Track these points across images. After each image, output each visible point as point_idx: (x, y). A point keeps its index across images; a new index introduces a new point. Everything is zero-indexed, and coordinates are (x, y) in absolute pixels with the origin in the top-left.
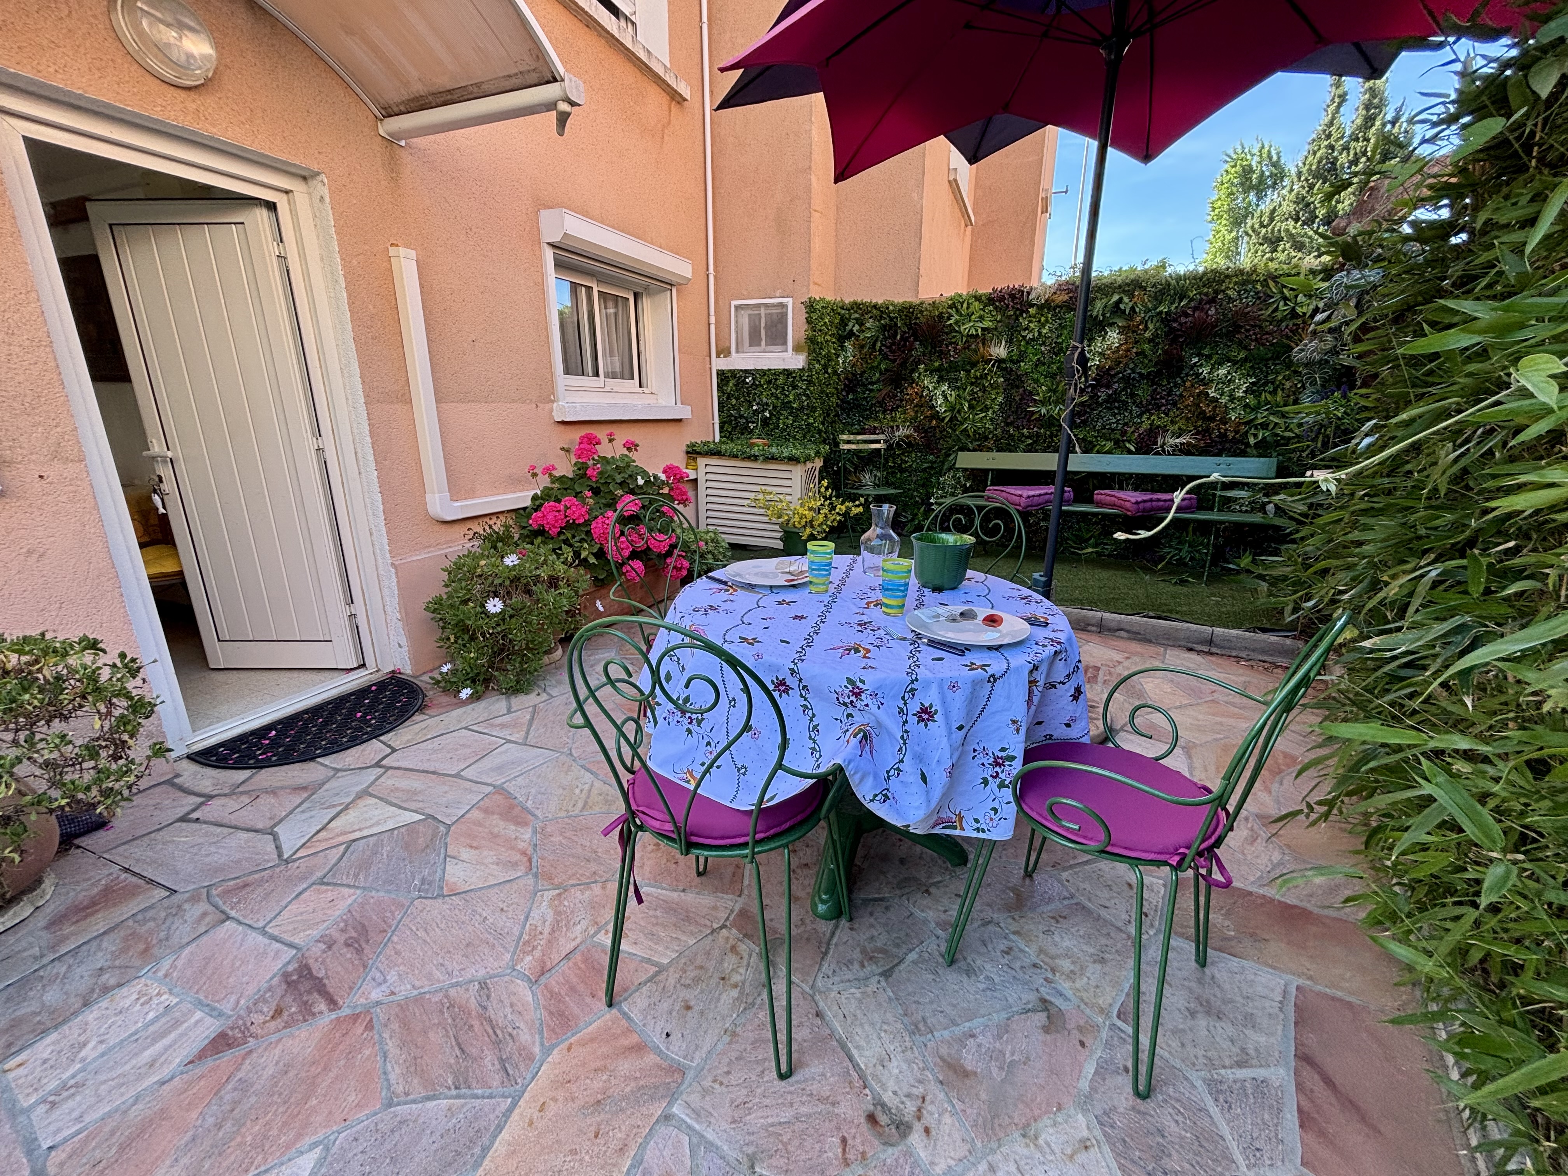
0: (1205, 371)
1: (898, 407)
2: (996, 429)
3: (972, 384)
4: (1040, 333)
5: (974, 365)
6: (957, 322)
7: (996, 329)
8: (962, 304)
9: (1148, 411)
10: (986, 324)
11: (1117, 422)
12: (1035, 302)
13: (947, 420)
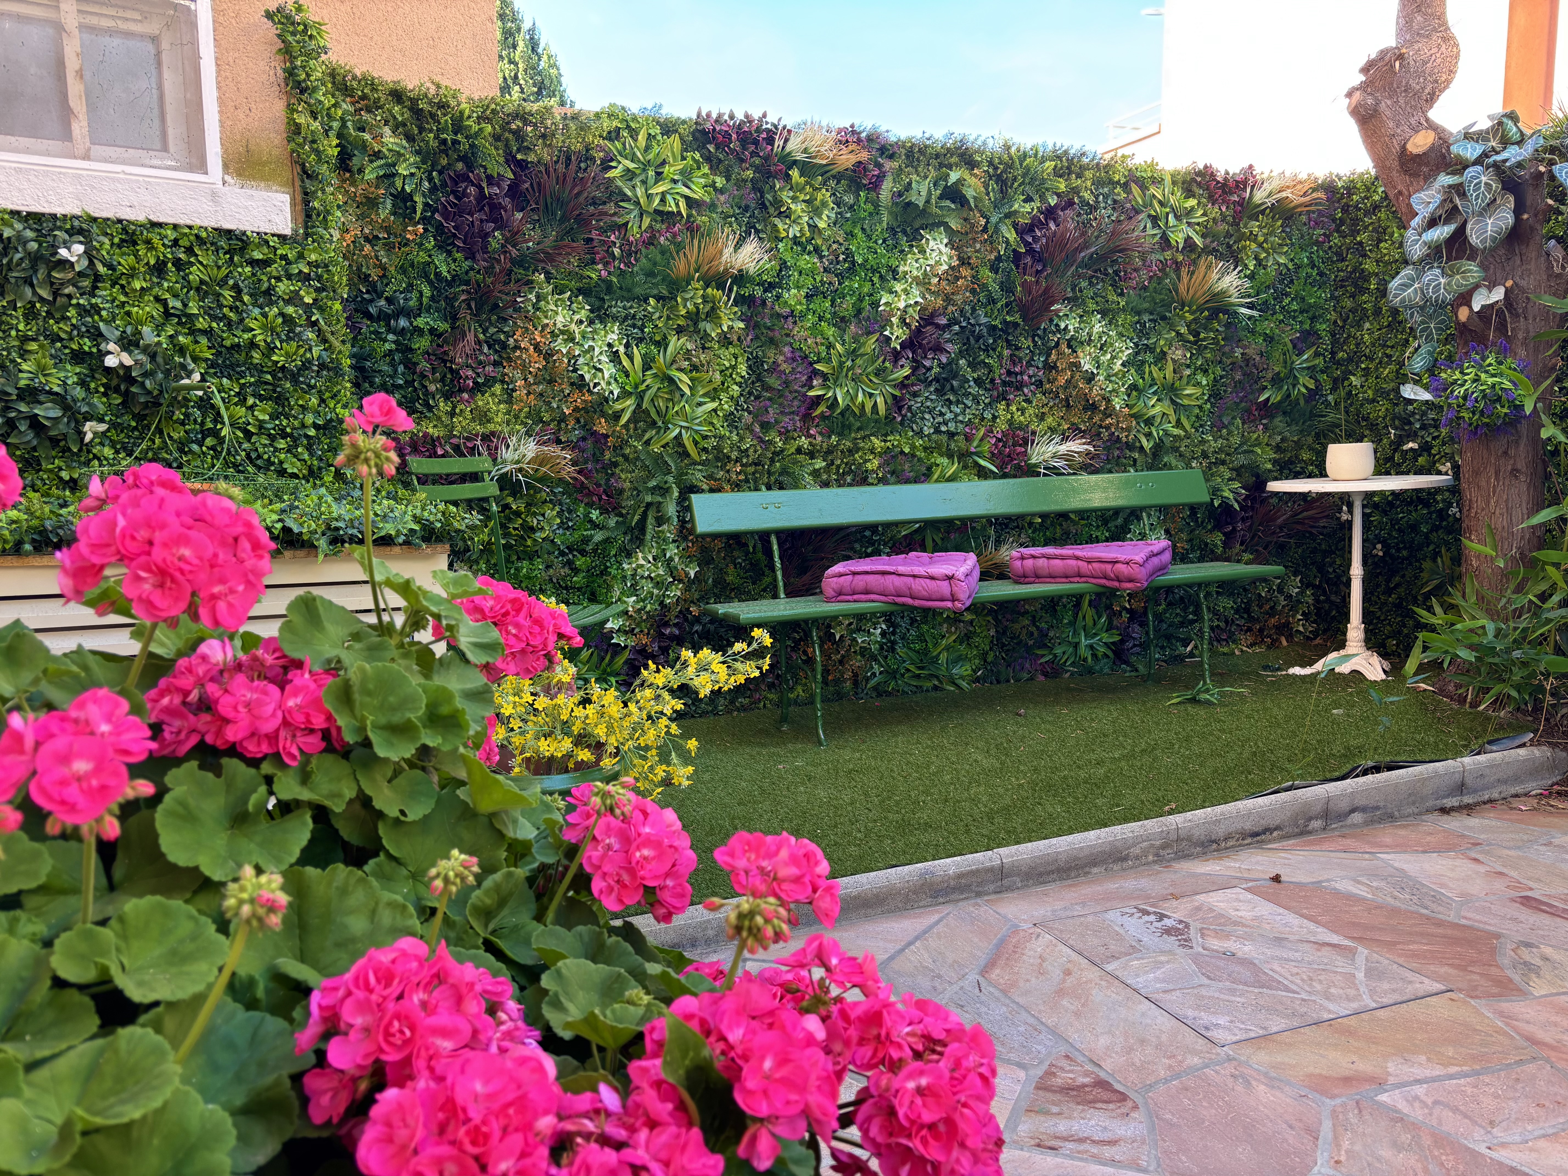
0: (1072, 324)
1: (490, 382)
2: (742, 439)
3: (680, 331)
4: (813, 227)
5: (677, 286)
6: (629, 175)
7: (712, 206)
8: (634, 133)
9: (1003, 397)
10: (698, 193)
11: (955, 419)
12: (800, 157)
13: (624, 420)
